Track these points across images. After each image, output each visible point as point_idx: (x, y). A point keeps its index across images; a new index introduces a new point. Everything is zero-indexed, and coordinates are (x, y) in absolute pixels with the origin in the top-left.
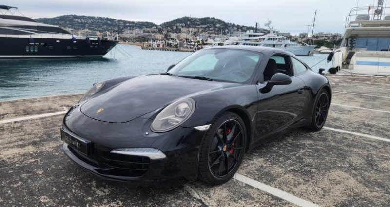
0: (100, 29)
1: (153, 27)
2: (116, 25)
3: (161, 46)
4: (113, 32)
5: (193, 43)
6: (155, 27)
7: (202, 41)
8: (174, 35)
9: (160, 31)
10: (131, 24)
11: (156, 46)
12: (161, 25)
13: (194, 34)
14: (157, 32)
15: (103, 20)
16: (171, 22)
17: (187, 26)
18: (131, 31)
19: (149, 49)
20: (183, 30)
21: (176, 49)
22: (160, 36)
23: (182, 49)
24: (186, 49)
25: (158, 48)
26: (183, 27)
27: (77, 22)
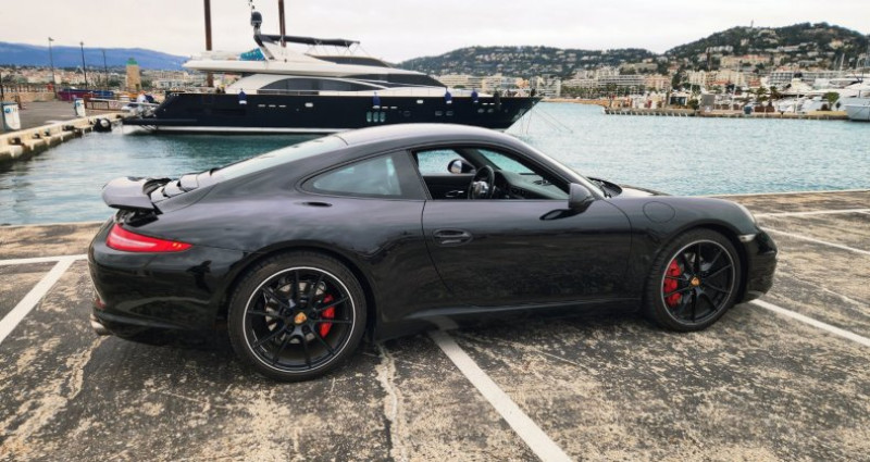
0: (526, 72)
1: (645, 61)
2: (559, 62)
3: (654, 106)
4: (552, 77)
5: (744, 95)
6: (650, 60)
7: (773, 88)
8: (695, 77)
9: (662, 69)
10: (592, 57)
11: (642, 106)
12: (666, 55)
13: (756, 71)
14: (652, 72)
15: (534, 53)
16: (695, 43)
17: (739, 51)
18: (591, 73)
19: (623, 114)
20: (724, 61)
21: (692, 111)
22: (659, 80)
23: (708, 110)
24: (721, 112)
25: (647, 111)
26: (725, 53)
27: (483, 60)
